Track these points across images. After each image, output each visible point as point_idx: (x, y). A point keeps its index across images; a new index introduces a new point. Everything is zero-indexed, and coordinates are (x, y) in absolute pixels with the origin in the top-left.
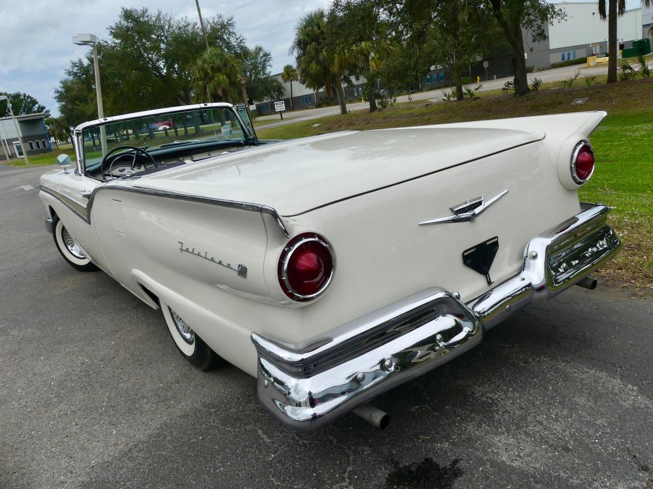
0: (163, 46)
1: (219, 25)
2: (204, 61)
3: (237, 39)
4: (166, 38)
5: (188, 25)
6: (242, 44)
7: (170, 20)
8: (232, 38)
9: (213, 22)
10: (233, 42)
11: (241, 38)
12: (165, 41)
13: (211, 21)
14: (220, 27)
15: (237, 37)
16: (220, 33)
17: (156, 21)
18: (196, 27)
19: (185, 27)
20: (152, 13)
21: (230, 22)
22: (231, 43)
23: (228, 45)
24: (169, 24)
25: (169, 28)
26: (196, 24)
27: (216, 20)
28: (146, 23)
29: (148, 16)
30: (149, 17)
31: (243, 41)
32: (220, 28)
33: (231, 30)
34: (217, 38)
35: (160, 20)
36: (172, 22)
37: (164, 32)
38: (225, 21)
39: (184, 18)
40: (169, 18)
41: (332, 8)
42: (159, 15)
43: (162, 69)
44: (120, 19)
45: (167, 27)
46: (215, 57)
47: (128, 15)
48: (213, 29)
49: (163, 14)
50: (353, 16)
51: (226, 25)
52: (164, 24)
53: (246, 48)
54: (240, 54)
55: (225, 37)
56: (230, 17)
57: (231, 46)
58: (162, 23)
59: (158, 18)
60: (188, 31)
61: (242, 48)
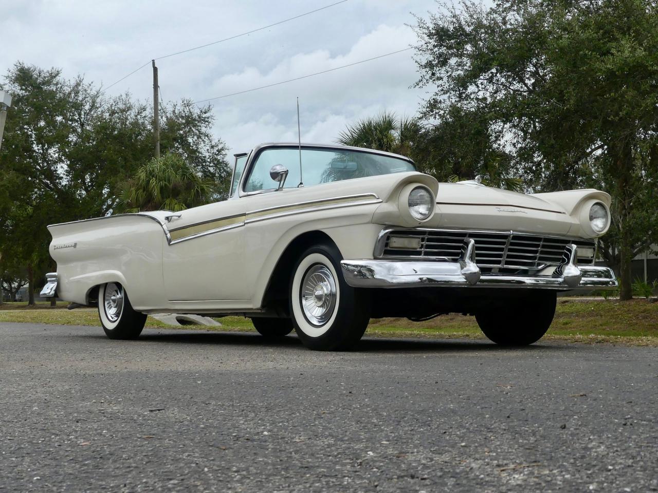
0: (73, 138)
1: (182, 117)
2: (151, 174)
3: (212, 147)
4: (82, 125)
5: (129, 109)
6: (219, 157)
7: (97, 96)
8: (202, 144)
9: (174, 112)
10: (204, 150)
11: (220, 147)
12: (79, 130)
13: (170, 109)
14: (184, 121)
15: (213, 143)
16: (181, 132)
17: (70, 94)
18: (143, 115)
19: (123, 111)
20: (67, 78)
21: (204, 116)
22: (199, 152)
23: (193, 154)
24: (94, 102)
25: (90, 110)
26: (144, 109)
27: (179, 108)
28: (52, 94)
29: (57, 84)
30: (59, 86)
31: (223, 152)
32: (184, 124)
33: (203, 130)
34: (175, 140)
35: (77, 93)
36: (98, 100)
37: (80, 115)
38: (196, 112)
39: (124, 97)
40: (94, 92)
41: (424, 110)
42: (78, 85)
43: (61, 178)
44: (7, 81)
45: (87, 107)
46: (171, 171)
47: (24, 76)
48: (171, 123)
49: (86, 82)
50: (462, 127)
51: (195, 120)
52: (82, 101)
53: (226, 165)
54: (213, 175)
55: (190, 140)
56: (206, 108)
57: (197, 157)
58: (80, 98)
59: (76, 90)
60: (127, 119)
61: (218, 164)
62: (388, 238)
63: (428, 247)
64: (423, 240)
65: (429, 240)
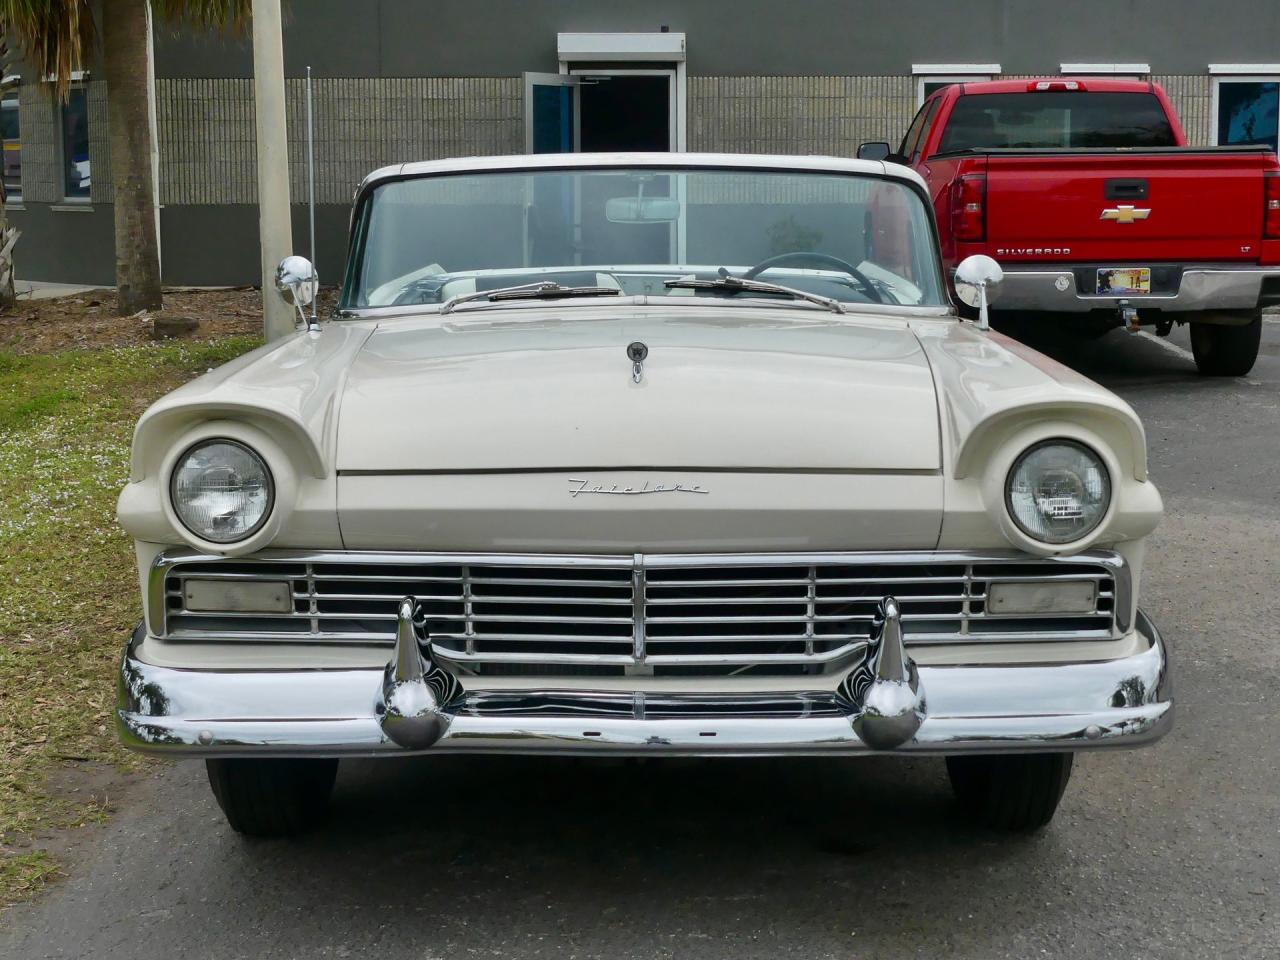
62: (173, 584)
63: (323, 606)
64: (301, 586)
65: (322, 587)
